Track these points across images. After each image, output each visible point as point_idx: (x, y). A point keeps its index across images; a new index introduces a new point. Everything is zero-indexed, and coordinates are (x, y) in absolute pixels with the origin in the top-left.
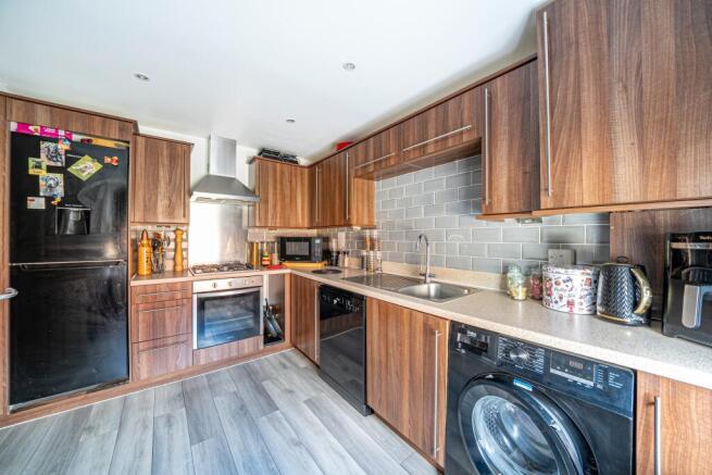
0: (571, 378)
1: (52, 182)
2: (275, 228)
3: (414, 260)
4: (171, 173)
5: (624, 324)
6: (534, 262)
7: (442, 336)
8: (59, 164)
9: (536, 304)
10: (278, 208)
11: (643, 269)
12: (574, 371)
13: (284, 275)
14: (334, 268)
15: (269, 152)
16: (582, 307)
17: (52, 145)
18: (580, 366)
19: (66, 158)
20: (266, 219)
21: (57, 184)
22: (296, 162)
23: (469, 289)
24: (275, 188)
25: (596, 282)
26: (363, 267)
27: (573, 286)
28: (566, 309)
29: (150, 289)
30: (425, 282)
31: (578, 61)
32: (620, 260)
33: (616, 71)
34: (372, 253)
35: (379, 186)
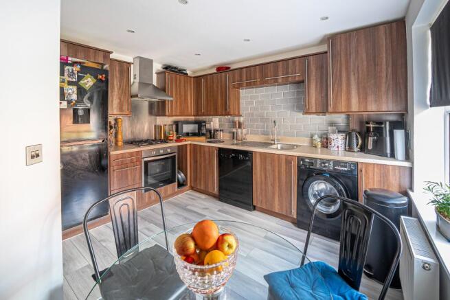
0: (341, 169)
1: (70, 91)
2: (172, 116)
3: (265, 133)
4: (120, 82)
5: (354, 152)
6: (323, 132)
7: (294, 164)
8: (74, 80)
9: (325, 149)
10: (178, 103)
11: (359, 133)
12: (342, 166)
13: (186, 145)
14: (212, 140)
15: (172, 67)
16: (342, 149)
17: (70, 68)
18: (343, 164)
19: (78, 76)
20: (172, 110)
21: (73, 92)
22: (187, 74)
23: (297, 146)
24: (176, 91)
25: (346, 138)
26: (233, 138)
27: (338, 140)
28: (336, 149)
29: (120, 157)
30: (274, 144)
31: (341, 60)
32: (353, 130)
33: (352, 67)
34: (239, 130)
35: (244, 93)
